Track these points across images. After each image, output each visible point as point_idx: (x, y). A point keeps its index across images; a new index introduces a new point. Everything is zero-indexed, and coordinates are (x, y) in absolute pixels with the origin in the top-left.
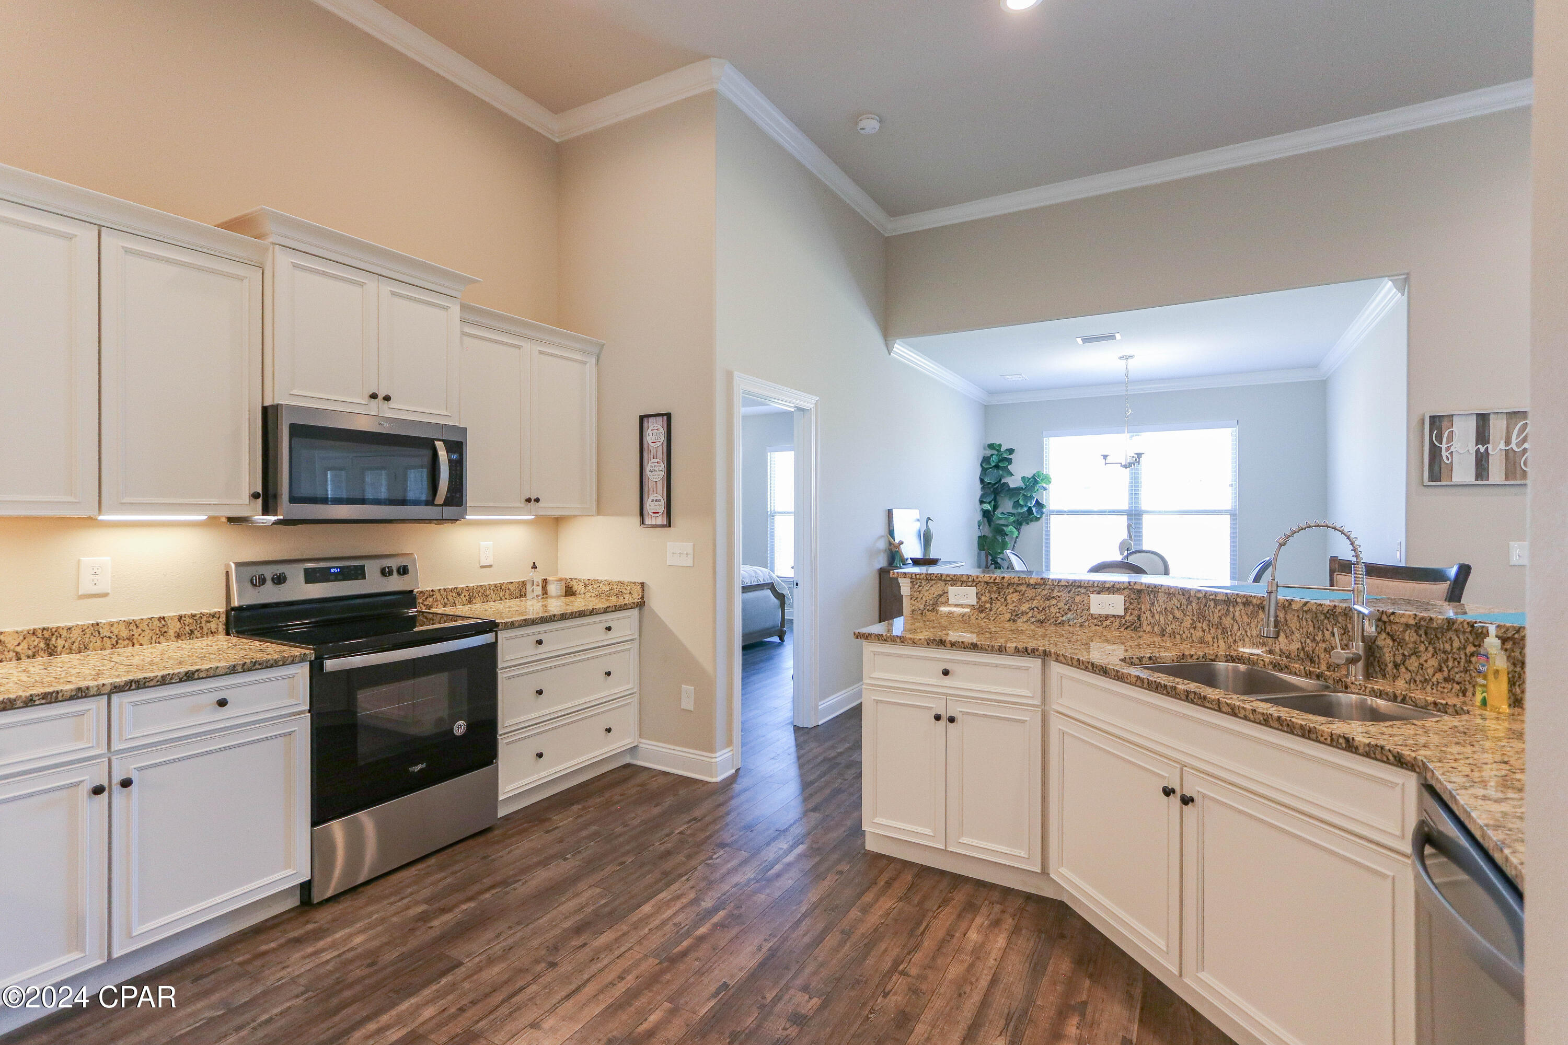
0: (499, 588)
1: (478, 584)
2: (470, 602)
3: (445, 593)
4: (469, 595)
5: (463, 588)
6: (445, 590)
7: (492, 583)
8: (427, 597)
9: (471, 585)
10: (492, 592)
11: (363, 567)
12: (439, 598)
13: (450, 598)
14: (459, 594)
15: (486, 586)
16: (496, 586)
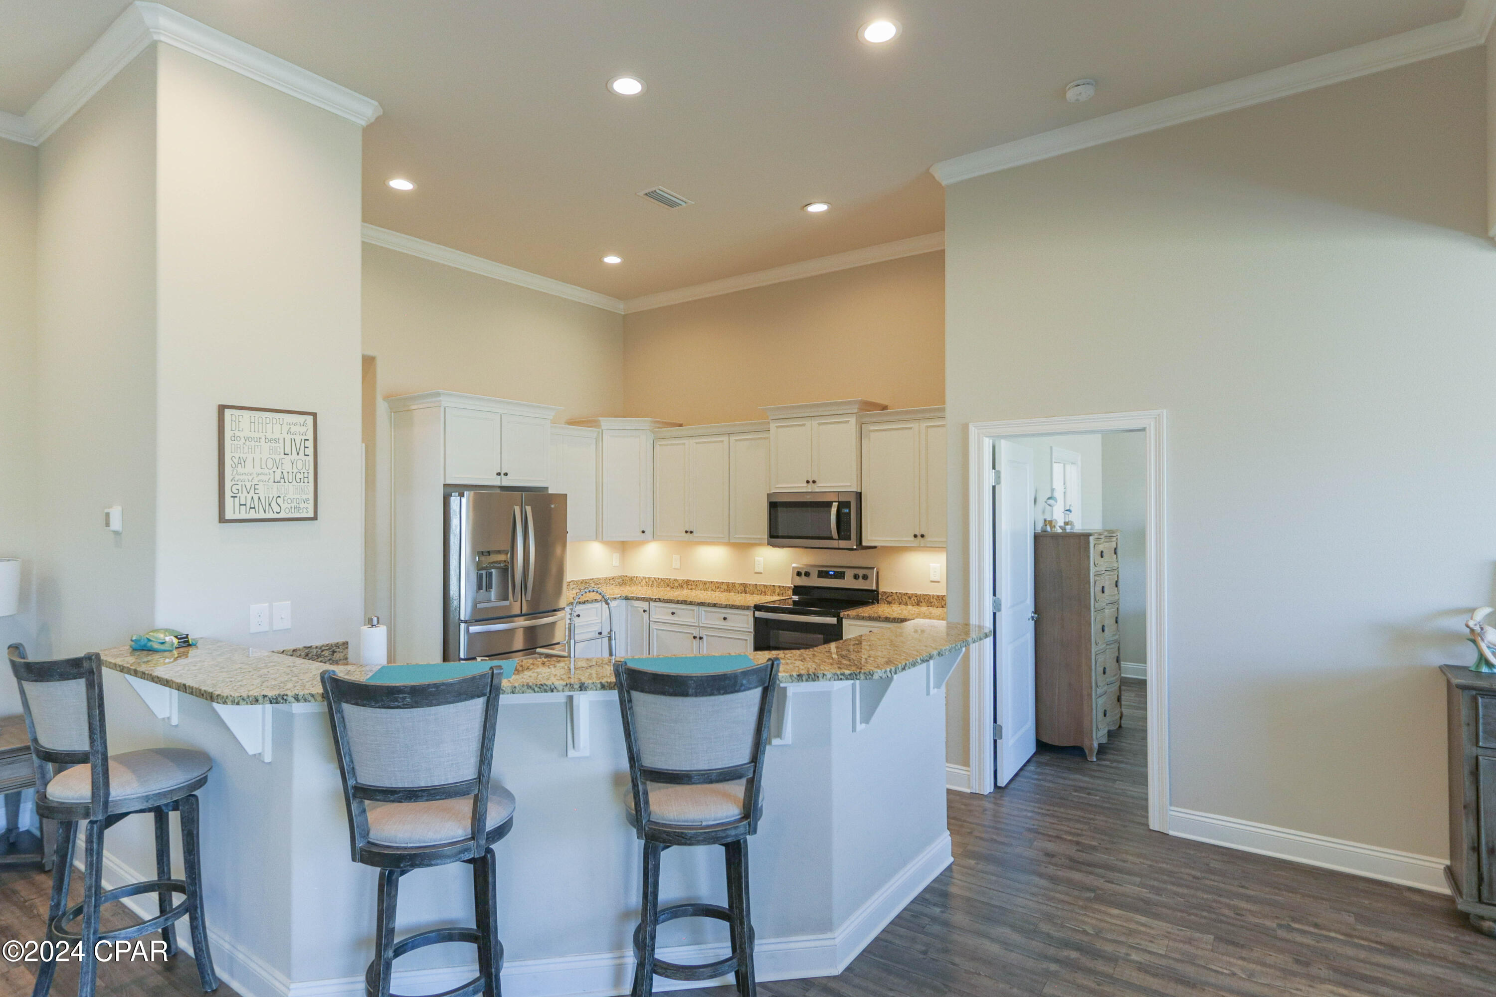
0: (940, 599)
1: (925, 593)
2: (918, 605)
3: (900, 596)
4: (917, 600)
5: (912, 594)
6: (900, 593)
7: (935, 594)
8: (888, 597)
9: (919, 593)
10: (935, 600)
11: (844, 572)
12: (896, 598)
13: (904, 599)
14: (910, 598)
15: (930, 595)
16: (938, 596)
